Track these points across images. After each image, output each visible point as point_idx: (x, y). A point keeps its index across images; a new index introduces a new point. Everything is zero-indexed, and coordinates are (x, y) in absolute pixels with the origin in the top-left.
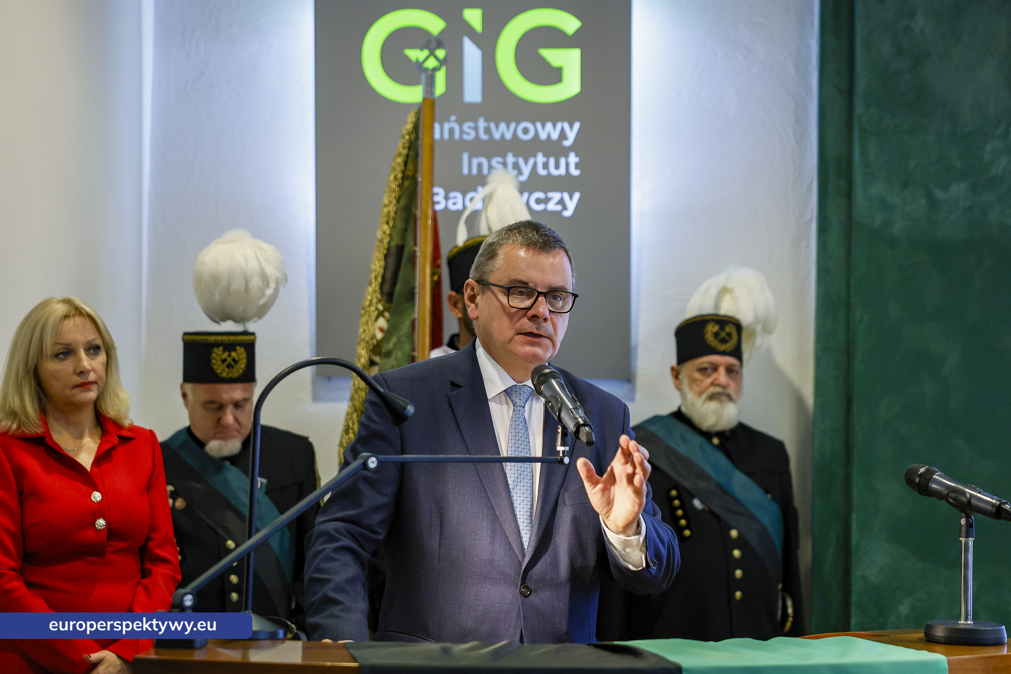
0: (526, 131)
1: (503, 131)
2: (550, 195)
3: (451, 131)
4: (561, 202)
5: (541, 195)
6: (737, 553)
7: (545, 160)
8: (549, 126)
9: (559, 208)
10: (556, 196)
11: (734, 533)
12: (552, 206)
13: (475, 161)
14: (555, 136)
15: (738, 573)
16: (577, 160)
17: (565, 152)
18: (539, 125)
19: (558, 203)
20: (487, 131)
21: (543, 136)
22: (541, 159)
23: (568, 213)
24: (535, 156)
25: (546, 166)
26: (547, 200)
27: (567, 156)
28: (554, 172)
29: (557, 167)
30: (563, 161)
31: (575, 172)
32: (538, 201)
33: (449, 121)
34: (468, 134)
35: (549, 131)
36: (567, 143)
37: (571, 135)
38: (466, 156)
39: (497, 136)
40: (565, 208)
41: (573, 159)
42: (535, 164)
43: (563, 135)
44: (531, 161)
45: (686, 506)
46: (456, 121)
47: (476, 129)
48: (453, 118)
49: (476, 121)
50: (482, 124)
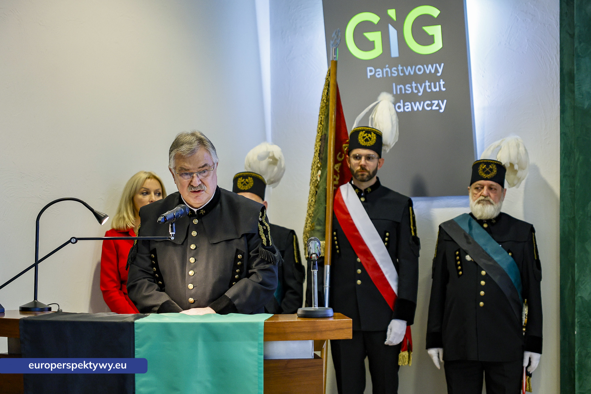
0: (420, 70)
1: (409, 71)
2: (433, 102)
3: (387, 72)
4: (438, 105)
5: (429, 102)
6: (483, 283)
7: (429, 84)
8: (430, 66)
9: (437, 108)
10: (436, 102)
11: (483, 273)
12: (434, 108)
13: (398, 87)
14: (433, 71)
15: (482, 293)
16: (444, 83)
17: (438, 79)
18: (425, 66)
19: (436, 106)
20: (403, 71)
21: (428, 72)
22: (427, 84)
23: (442, 111)
24: (425, 83)
25: (430, 87)
26: (431, 105)
27: (439, 82)
28: (434, 90)
29: (435, 87)
30: (437, 83)
31: (444, 89)
32: (428, 105)
33: (385, 68)
34: (395, 73)
35: (430, 69)
36: (439, 74)
37: (440, 70)
38: (394, 84)
39: (407, 73)
40: (440, 108)
41: (442, 83)
42: (425, 86)
43: (437, 71)
44: (423, 85)
45: (462, 259)
46: (388, 67)
47: (397, 70)
48: (387, 66)
49: (397, 67)
50: (400, 68)
